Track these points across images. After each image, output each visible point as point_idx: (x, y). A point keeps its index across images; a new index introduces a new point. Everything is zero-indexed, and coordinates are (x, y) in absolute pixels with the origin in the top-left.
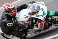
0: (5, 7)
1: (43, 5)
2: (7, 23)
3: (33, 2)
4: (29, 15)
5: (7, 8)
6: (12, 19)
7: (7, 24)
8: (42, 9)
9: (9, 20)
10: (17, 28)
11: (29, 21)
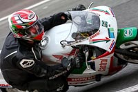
0: (14, 21)
1: (107, 13)
2: (21, 60)
3: (82, 8)
4: (74, 40)
5: (19, 22)
6: (32, 49)
7: (21, 63)
8: (105, 24)
9: (26, 53)
10: (45, 71)
11: (72, 53)
